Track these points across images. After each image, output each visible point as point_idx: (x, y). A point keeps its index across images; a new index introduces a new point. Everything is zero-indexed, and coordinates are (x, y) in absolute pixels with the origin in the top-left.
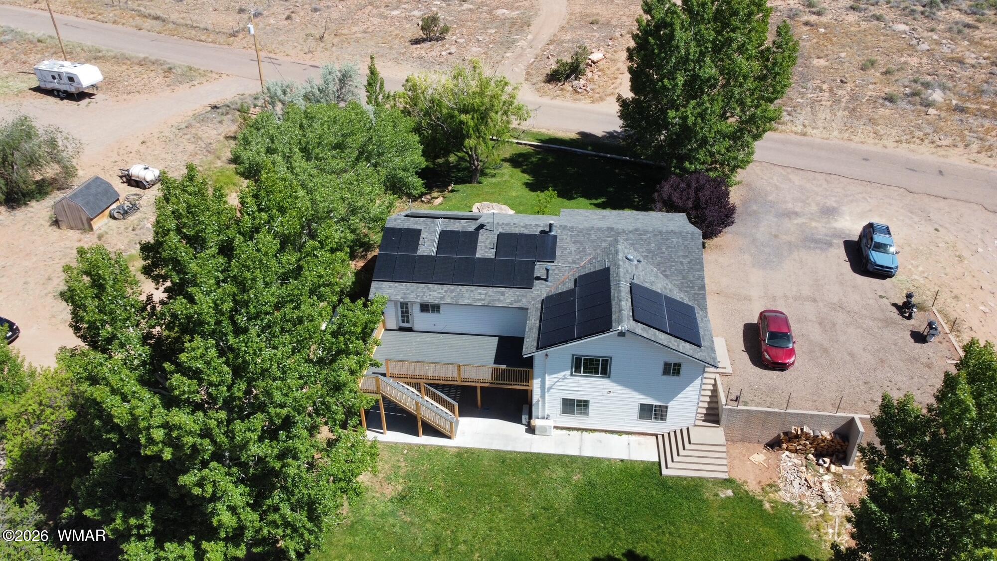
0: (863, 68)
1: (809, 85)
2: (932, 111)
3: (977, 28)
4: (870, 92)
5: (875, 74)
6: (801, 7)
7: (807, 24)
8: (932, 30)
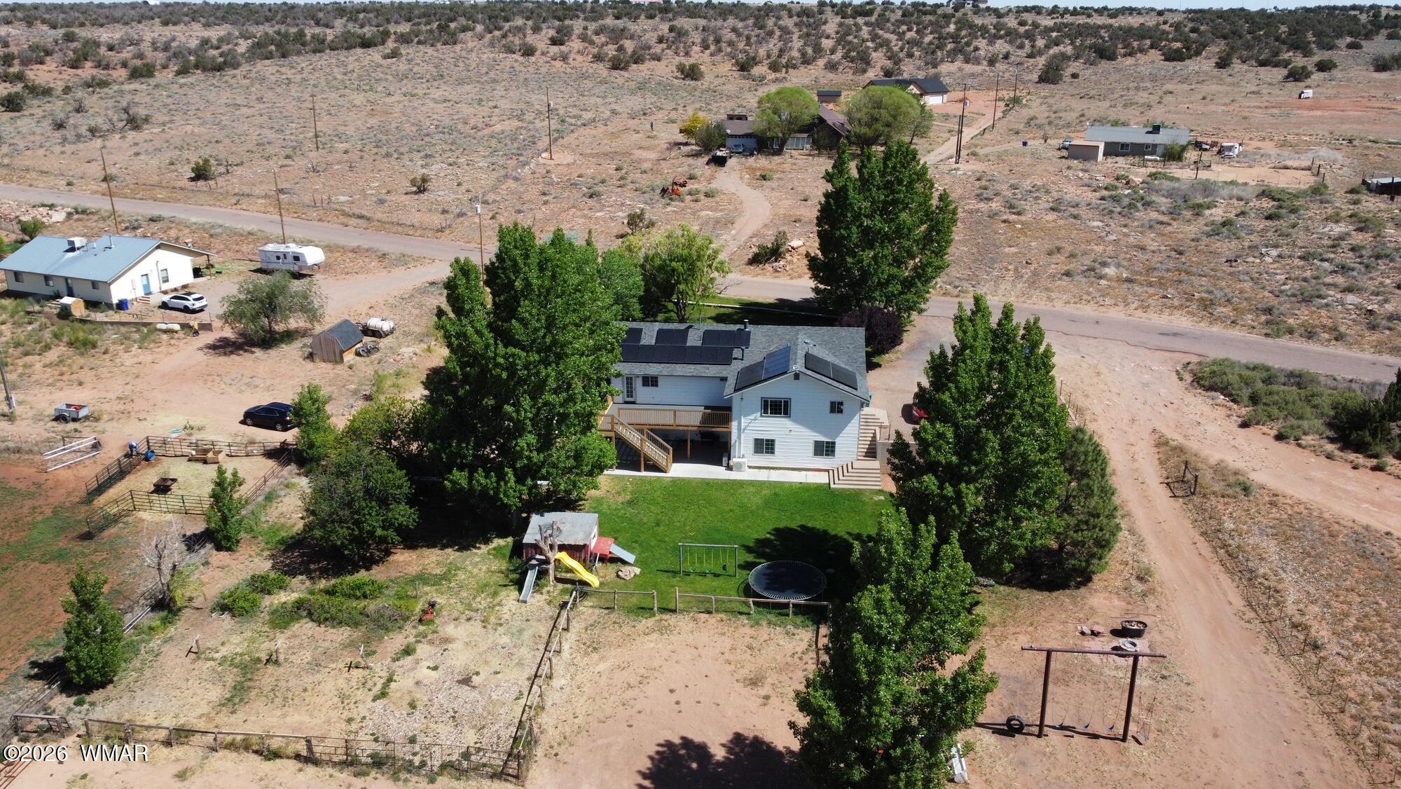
0: (1050, 253)
1: (996, 265)
2: (1103, 282)
3: (1169, 224)
4: (1052, 269)
5: (1060, 258)
6: (1002, 209)
7: (1004, 221)
8: (1125, 226)
